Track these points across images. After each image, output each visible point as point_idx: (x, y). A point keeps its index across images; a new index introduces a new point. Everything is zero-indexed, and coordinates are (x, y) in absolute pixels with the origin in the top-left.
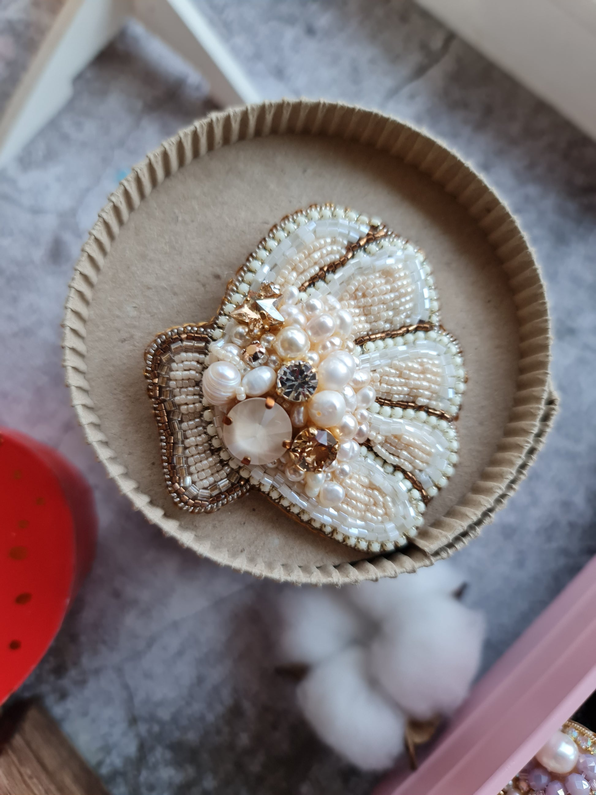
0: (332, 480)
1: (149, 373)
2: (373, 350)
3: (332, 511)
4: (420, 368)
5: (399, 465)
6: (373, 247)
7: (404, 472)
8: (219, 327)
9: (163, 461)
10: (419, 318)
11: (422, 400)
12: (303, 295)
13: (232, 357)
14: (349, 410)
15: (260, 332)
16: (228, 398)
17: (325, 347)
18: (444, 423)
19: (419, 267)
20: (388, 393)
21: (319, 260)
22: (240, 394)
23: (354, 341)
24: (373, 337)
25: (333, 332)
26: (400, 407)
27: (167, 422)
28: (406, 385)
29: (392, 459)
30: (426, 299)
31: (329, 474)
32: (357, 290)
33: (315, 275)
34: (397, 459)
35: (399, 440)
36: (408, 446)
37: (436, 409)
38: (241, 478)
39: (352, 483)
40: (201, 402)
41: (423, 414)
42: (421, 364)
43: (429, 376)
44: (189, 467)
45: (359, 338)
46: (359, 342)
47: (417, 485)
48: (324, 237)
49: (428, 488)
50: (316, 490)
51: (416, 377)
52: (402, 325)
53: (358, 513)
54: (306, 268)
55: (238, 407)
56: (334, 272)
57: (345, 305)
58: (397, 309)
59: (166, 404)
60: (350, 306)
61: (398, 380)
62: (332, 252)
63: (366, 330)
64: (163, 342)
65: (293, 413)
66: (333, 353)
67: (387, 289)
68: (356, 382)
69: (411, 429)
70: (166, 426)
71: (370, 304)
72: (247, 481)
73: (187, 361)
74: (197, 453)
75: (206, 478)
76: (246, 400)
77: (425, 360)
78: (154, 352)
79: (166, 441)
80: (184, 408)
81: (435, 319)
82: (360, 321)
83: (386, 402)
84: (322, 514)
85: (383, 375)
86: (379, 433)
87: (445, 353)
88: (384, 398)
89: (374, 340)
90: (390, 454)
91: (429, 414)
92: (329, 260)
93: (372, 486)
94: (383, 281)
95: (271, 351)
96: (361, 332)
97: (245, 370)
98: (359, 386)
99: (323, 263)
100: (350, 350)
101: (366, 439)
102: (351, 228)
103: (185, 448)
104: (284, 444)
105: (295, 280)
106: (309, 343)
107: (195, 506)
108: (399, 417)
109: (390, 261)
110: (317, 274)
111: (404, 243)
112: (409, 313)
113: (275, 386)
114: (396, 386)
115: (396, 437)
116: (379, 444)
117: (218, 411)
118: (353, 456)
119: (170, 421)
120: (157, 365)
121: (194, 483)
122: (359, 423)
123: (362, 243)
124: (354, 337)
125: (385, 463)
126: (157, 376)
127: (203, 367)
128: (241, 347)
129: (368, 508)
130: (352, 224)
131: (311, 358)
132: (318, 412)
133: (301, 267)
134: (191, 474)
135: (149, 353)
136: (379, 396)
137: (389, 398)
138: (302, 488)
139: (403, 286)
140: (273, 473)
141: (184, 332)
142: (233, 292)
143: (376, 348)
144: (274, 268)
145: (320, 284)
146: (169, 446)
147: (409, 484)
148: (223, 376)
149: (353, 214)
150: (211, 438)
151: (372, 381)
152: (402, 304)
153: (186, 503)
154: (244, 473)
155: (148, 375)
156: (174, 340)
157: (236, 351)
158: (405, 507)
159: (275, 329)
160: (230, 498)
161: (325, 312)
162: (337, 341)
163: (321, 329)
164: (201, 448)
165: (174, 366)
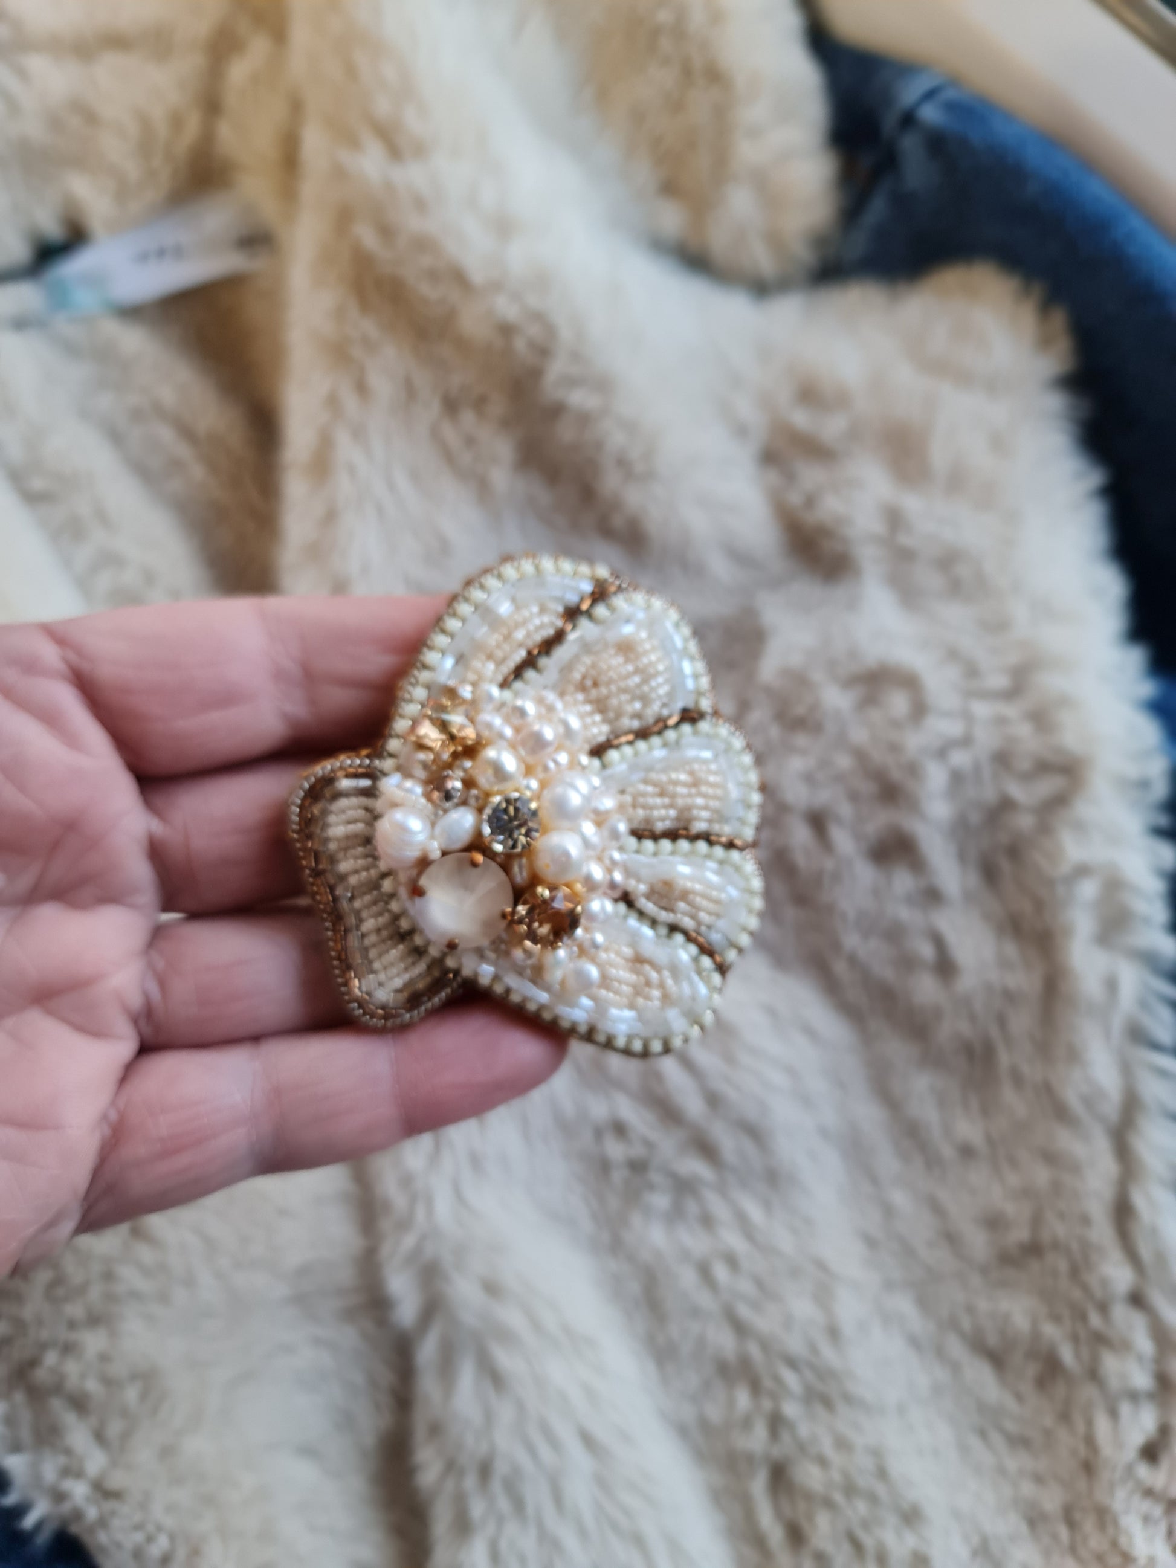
0: (579, 957)
1: (296, 833)
2: (619, 761)
3: (586, 1001)
4: (689, 779)
5: (677, 922)
6: (601, 610)
7: (685, 933)
8: (391, 755)
10: (680, 705)
11: (699, 825)
12: (507, 695)
13: (414, 799)
14: (593, 853)
15: (452, 757)
16: (415, 858)
17: (546, 769)
18: (735, 855)
19: (672, 631)
20: (648, 820)
21: (524, 639)
22: (432, 852)
23: (588, 754)
24: (617, 741)
25: (555, 744)
26: (668, 839)
27: (332, 902)
28: (672, 806)
29: (664, 916)
30: (689, 675)
31: (576, 949)
32: (584, 677)
33: (522, 661)
34: (673, 916)
35: (671, 887)
36: (685, 895)
37: (721, 834)
38: (446, 971)
39: (608, 958)
40: (377, 866)
41: (702, 846)
42: (691, 774)
43: (704, 789)
44: (371, 962)
45: (595, 747)
46: (596, 752)
47: (706, 950)
48: (527, 607)
49: (723, 951)
50: (559, 974)
51: (686, 793)
52: (657, 718)
53: (624, 999)
54: (506, 654)
55: (432, 870)
56: (548, 654)
57: (569, 701)
58: (647, 696)
59: (327, 875)
60: (576, 702)
61: (658, 800)
62: (542, 626)
63: (605, 733)
64: (312, 787)
65: (512, 869)
66: (559, 776)
67: (628, 671)
68: (597, 812)
69: (686, 870)
70: (331, 908)
71: (606, 696)
72: (457, 972)
73: (350, 809)
74: (380, 940)
75: (398, 975)
76: (443, 858)
77: (697, 766)
78: (300, 801)
79: (334, 929)
80: (353, 880)
81: (705, 704)
82: (594, 723)
83: (646, 833)
84: (572, 1008)
85: (637, 796)
86: (640, 881)
87: (726, 751)
88: (642, 828)
89: (617, 747)
90: (661, 908)
91: (710, 843)
92: (538, 638)
93: (639, 960)
94: (621, 660)
95: (469, 783)
96: (598, 737)
97: (436, 815)
98: (601, 818)
99: (530, 643)
100: (584, 768)
101: (623, 892)
102: (564, 588)
103: (363, 936)
104: (504, 916)
105: (493, 674)
106: (523, 766)
107: (384, 1017)
108: (667, 854)
109: (628, 630)
110: (524, 661)
111: (646, 597)
112: (666, 700)
113: (480, 834)
114: (657, 810)
115: (666, 883)
116: (644, 895)
117: (403, 877)
118: (608, 918)
119: (335, 899)
120: (308, 823)
121: (381, 984)
122: (609, 871)
123: (585, 607)
124: (587, 747)
125: (654, 923)
126: (310, 837)
127: (373, 817)
128: (426, 783)
129: (637, 991)
130: (567, 581)
131: (528, 787)
132: (544, 864)
133: (499, 654)
134: (373, 972)
135: (294, 804)
136: (635, 825)
137: (649, 827)
138: (537, 974)
139: (651, 664)
140: (491, 955)
141: (341, 768)
142: (404, 700)
143: (623, 758)
144: (460, 659)
145: (530, 674)
146: (339, 936)
147: (693, 949)
148: (404, 829)
149: (567, 565)
150: (396, 918)
151: (621, 808)
152: (653, 689)
153: (372, 1016)
154: (450, 963)
155: (295, 836)
156: (328, 781)
157: (419, 790)
158: (691, 984)
159: (471, 751)
160: (436, 1000)
161: (540, 717)
162: (563, 758)
163: (537, 743)
164: (385, 933)
165: (332, 819)
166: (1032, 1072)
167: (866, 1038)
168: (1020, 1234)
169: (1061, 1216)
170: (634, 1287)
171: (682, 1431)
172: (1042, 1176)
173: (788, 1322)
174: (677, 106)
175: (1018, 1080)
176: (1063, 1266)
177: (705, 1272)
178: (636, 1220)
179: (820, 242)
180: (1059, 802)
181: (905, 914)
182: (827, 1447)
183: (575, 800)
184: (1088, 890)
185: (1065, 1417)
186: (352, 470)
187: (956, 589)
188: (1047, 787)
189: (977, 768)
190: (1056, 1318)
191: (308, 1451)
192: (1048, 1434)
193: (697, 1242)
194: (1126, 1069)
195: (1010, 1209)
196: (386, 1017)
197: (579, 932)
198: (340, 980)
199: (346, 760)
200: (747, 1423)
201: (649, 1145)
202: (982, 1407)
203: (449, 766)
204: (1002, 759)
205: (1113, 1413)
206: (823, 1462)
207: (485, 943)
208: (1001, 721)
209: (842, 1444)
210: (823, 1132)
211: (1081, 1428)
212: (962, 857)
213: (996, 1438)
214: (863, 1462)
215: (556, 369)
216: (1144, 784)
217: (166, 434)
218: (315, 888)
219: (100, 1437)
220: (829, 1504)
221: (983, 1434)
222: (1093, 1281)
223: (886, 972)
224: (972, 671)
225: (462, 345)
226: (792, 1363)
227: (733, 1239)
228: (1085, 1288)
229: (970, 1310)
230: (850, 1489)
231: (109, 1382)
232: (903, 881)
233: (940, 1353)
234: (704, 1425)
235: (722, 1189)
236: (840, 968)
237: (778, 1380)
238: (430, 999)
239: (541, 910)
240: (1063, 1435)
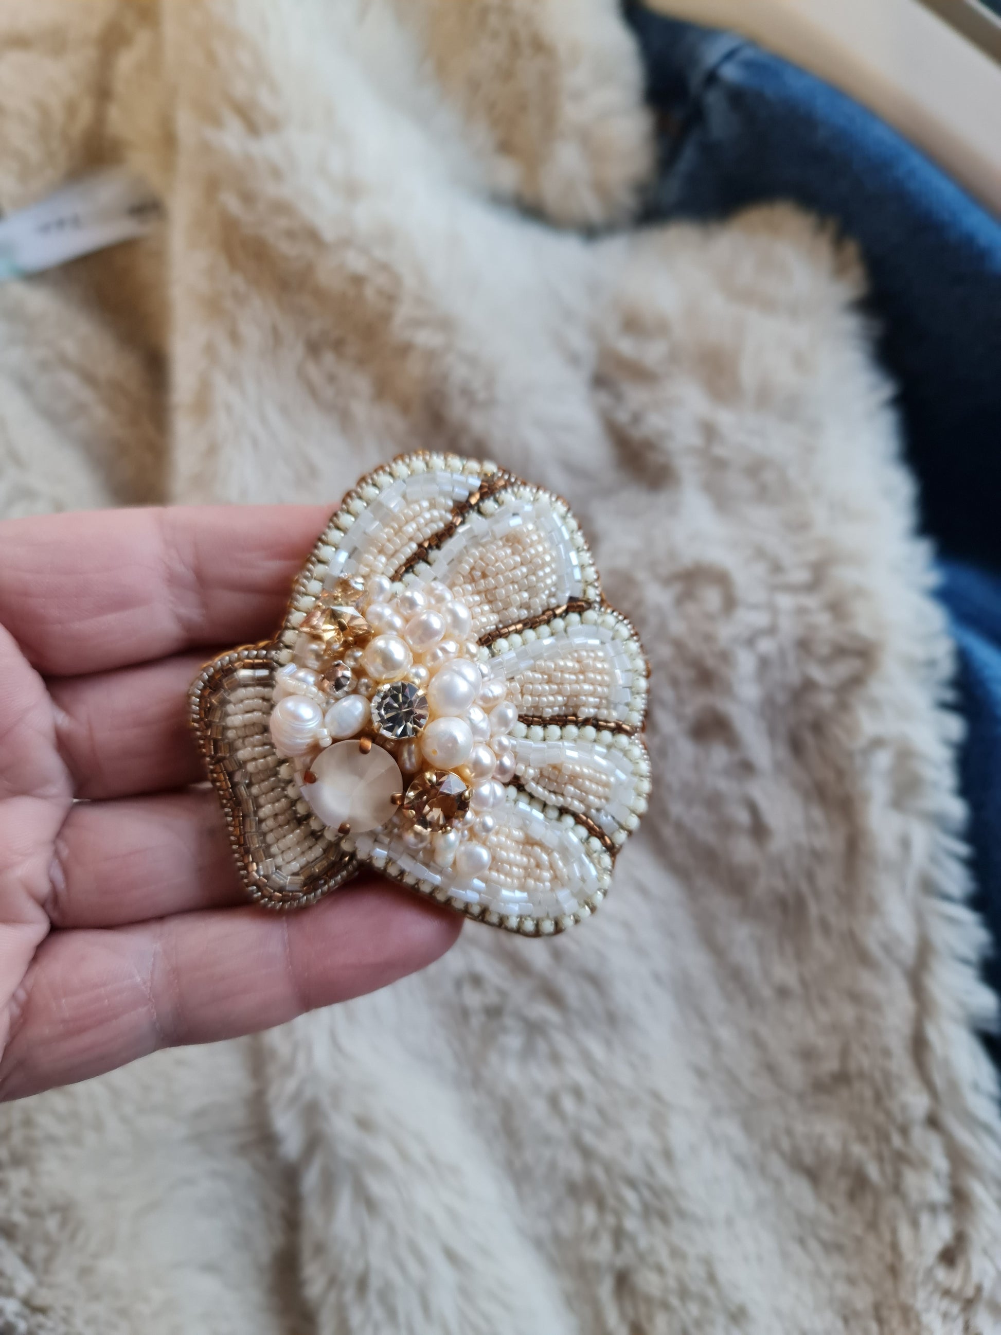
0: (470, 839)
1: (197, 723)
2: (507, 649)
3: (477, 882)
4: (577, 666)
5: (566, 805)
6: (489, 505)
7: (575, 816)
8: (287, 647)
9: (232, 843)
10: (567, 595)
11: (586, 710)
12: (398, 586)
13: (307, 688)
14: (481, 739)
15: (343, 647)
16: (308, 745)
17: (435, 657)
18: (623, 739)
19: (559, 522)
20: (536, 707)
21: (415, 533)
22: (323, 739)
23: (477, 642)
24: (506, 630)
25: (443, 634)
26: (557, 724)
27: (231, 788)
28: (559, 692)
29: (553, 799)
30: (576, 566)
31: (466, 832)
32: (473, 569)
33: (413, 555)
34: (561, 799)
35: (560, 771)
36: (573, 779)
37: (609, 719)
38: (344, 854)
39: (499, 840)
40: (274, 754)
41: (590, 731)
42: (579, 661)
43: (592, 675)
44: (269, 846)
45: (484, 636)
46: (484, 641)
47: (595, 832)
48: (417, 502)
49: (612, 833)
50: (450, 857)
51: (573, 680)
52: (545, 608)
53: (515, 881)
54: (398, 548)
55: (323, 758)
56: (438, 547)
57: (458, 592)
58: (535, 586)
59: (227, 762)
60: (466, 592)
61: (547, 687)
62: (432, 521)
63: (494, 622)
64: (211, 677)
65: (402, 754)
66: (447, 664)
67: (515, 562)
68: (485, 698)
69: (574, 754)
70: (230, 794)
71: (494, 587)
72: (353, 855)
73: (247, 699)
74: (277, 825)
75: (295, 859)
76: (333, 745)
77: (584, 654)
78: (200, 692)
79: (233, 814)
80: (251, 767)
81: (593, 594)
82: (483, 613)
83: (535, 719)
84: (464, 889)
85: (525, 683)
86: (529, 766)
87: (613, 639)
88: (531, 714)
89: (506, 636)
90: (550, 792)
91: (598, 728)
92: (428, 532)
93: (529, 842)
94: (509, 551)
95: (359, 672)
96: (486, 626)
97: (328, 703)
98: (490, 705)
99: (420, 538)
100: (473, 656)
101: (512, 776)
102: (454, 483)
103: (261, 821)
104: (393, 800)
105: (385, 567)
106: (411, 654)
107: (282, 900)
108: (555, 739)
109: (515, 522)
110: (415, 554)
111: (534, 491)
112: (553, 589)
113: (370, 722)
114: (545, 696)
115: (555, 767)
116: (533, 779)
117: (299, 764)
118: (497, 802)
119: (234, 785)
120: (207, 711)
121: (278, 868)
122: (498, 756)
123: (473, 501)
124: (476, 636)
125: (544, 806)
126: (209, 725)
127: (269, 705)
128: (318, 672)
129: (528, 872)
130: (457, 476)
131: (417, 675)
132: (433, 750)
133: (391, 548)
134: (273, 856)
135: (194, 694)
136: (523, 713)
137: (538, 714)
138: (429, 857)
139: (538, 554)
140: (387, 840)
141: (239, 659)
142: (299, 593)
143: (511, 646)
144: (354, 553)
145: (421, 567)
146: (237, 822)
147: (583, 831)
148: (297, 717)
149: (456, 462)
150: (293, 803)
151: (510, 694)
152: (540, 579)
153: (271, 898)
154: (346, 846)
155: (196, 725)
156: (228, 671)
157: (311, 679)
158: (582, 864)
159: (361, 641)
160: (332, 883)
161: (429, 607)
162: (451, 646)
163: (425, 632)
164: (281, 818)
165: (230, 708)
166: (837, 921)
167: (692, 892)
168: (831, 1065)
169: (866, 1048)
170: (493, 1118)
171: (539, 1244)
172: (848, 1013)
173: (628, 1148)
174: (507, 74)
175: (826, 928)
176: (868, 1093)
177: (554, 1102)
178: (494, 1058)
179: (641, 189)
180: (856, 681)
181: (724, 785)
182: (663, 1256)
183: (462, 687)
184: (883, 760)
185: (872, 1225)
186: (229, 408)
187: (763, 494)
188: (844, 669)
189: (782, 653)
190: (863, 1140)
191: (210, 1268)
192: (858, 1240)
193: (546, 1077)
194: (920, 918)
195: (821, 1042)
196: (283, 900)
197: (469, 815)
198: (239, 864)
199: (243, 651)
200: (594, 1236)
201: (502, 993)
202: (800, 1217)
203: (341, 656)
204: (804, 645)
205: (915, 1224)
206: (660, 1270)
207: (379, 828)
208: (801, 611)
209: (676, 1254)
210: (657, 978)
211: (887, 1237)
212: (772, 734)
213: (813, 1245)
214: (696, 1269)
215: (404, 311)
216: (931, 663)
217: (70, 381)
218: (215, 775)
219: (26, 1260)
220: (665, 1306)
221: (802, 1242)
222: (894, 1106)
223: (708, 836)
224: (777, 568)
225: (319, 294)
226: (632, 1183)
227: (578, 1074)
228: (888, 1113)
229: (789, 1132)
230: (684, 1293)
231: (33, 1214)
232: (719, 755)
233: (763, 1170)
234: (557, 1237)
235: (568, 1030)
236: (668, 832)
237: (620, 1199)
238: (326, 883)
239: (432, 794)
240: (871, 1241)
